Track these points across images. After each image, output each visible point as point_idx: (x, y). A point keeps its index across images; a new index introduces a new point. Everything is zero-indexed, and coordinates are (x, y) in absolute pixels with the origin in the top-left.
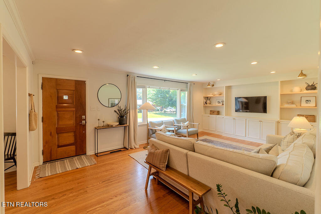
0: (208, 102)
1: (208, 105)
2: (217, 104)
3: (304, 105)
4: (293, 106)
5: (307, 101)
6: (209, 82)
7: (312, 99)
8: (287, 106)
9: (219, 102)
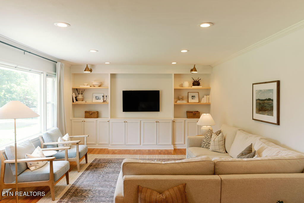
0: (80, 97)
1: (79, 102)
2: (95, 101)
3: (191, 100)
4: (185, 102)
5: (193, 96)
6: (87, 65)
7: (196, 95)
8: (179, 102)
9: (97, 98)
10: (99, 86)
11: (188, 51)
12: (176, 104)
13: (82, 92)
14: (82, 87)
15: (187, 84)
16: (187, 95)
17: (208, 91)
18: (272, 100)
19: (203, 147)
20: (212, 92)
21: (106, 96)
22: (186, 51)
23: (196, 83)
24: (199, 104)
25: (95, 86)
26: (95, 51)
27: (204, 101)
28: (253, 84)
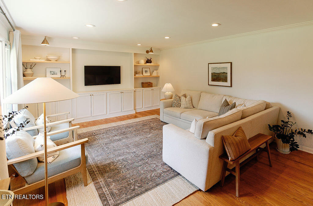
1: (29, 78)
3: (145, 74)
4: (141, 75)
5: (146, 71)
6: (45, 37)
7: (148, 70)
8: (137, 75)
9: (53, 73)
10: (56, 61)
11: (170, 38)
12: (135, 77)
13: (31, 66)
14: (32, 60)
15: (142, 62)
16: (142, 70)
17: (156, 67)
18: (227, 73)
19: (174, 107)
20: (160, 68)
21: (65, 71)
22: (169, 38)
23: (149, 61)
24: (150, 77)
25: (51, 61)
26: (92, 26)
27: (155, 74)
28: (209, 64)
